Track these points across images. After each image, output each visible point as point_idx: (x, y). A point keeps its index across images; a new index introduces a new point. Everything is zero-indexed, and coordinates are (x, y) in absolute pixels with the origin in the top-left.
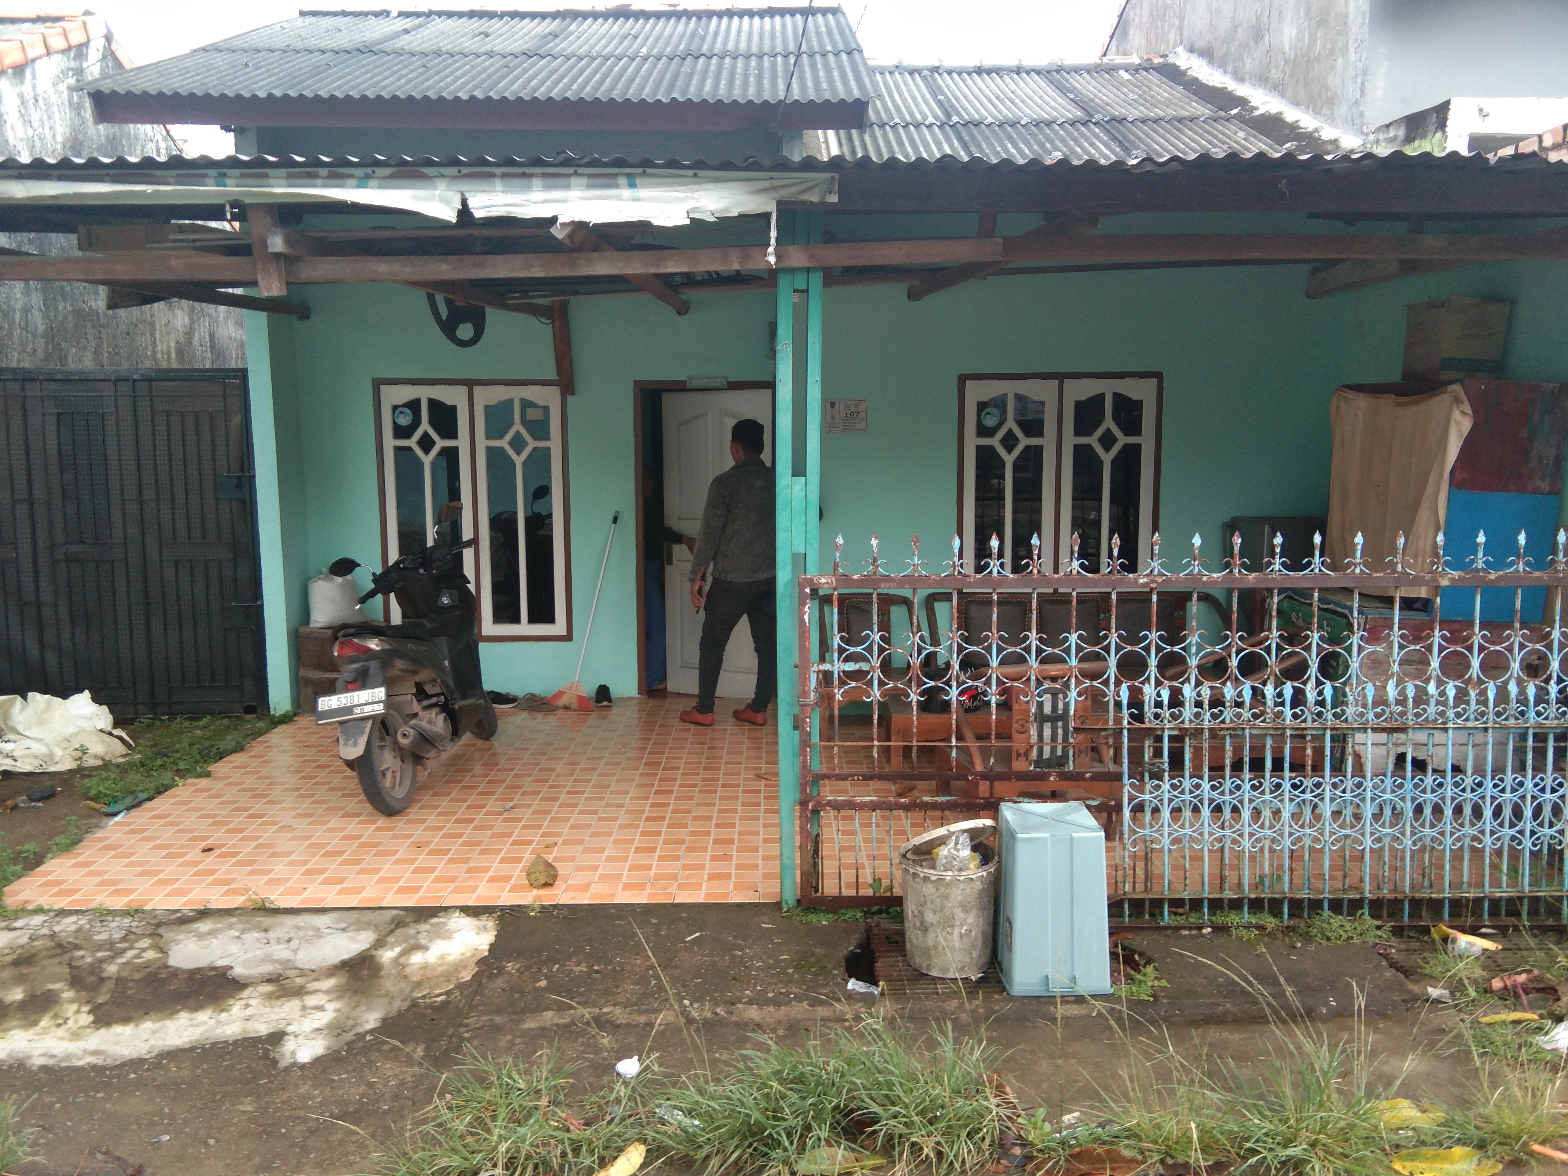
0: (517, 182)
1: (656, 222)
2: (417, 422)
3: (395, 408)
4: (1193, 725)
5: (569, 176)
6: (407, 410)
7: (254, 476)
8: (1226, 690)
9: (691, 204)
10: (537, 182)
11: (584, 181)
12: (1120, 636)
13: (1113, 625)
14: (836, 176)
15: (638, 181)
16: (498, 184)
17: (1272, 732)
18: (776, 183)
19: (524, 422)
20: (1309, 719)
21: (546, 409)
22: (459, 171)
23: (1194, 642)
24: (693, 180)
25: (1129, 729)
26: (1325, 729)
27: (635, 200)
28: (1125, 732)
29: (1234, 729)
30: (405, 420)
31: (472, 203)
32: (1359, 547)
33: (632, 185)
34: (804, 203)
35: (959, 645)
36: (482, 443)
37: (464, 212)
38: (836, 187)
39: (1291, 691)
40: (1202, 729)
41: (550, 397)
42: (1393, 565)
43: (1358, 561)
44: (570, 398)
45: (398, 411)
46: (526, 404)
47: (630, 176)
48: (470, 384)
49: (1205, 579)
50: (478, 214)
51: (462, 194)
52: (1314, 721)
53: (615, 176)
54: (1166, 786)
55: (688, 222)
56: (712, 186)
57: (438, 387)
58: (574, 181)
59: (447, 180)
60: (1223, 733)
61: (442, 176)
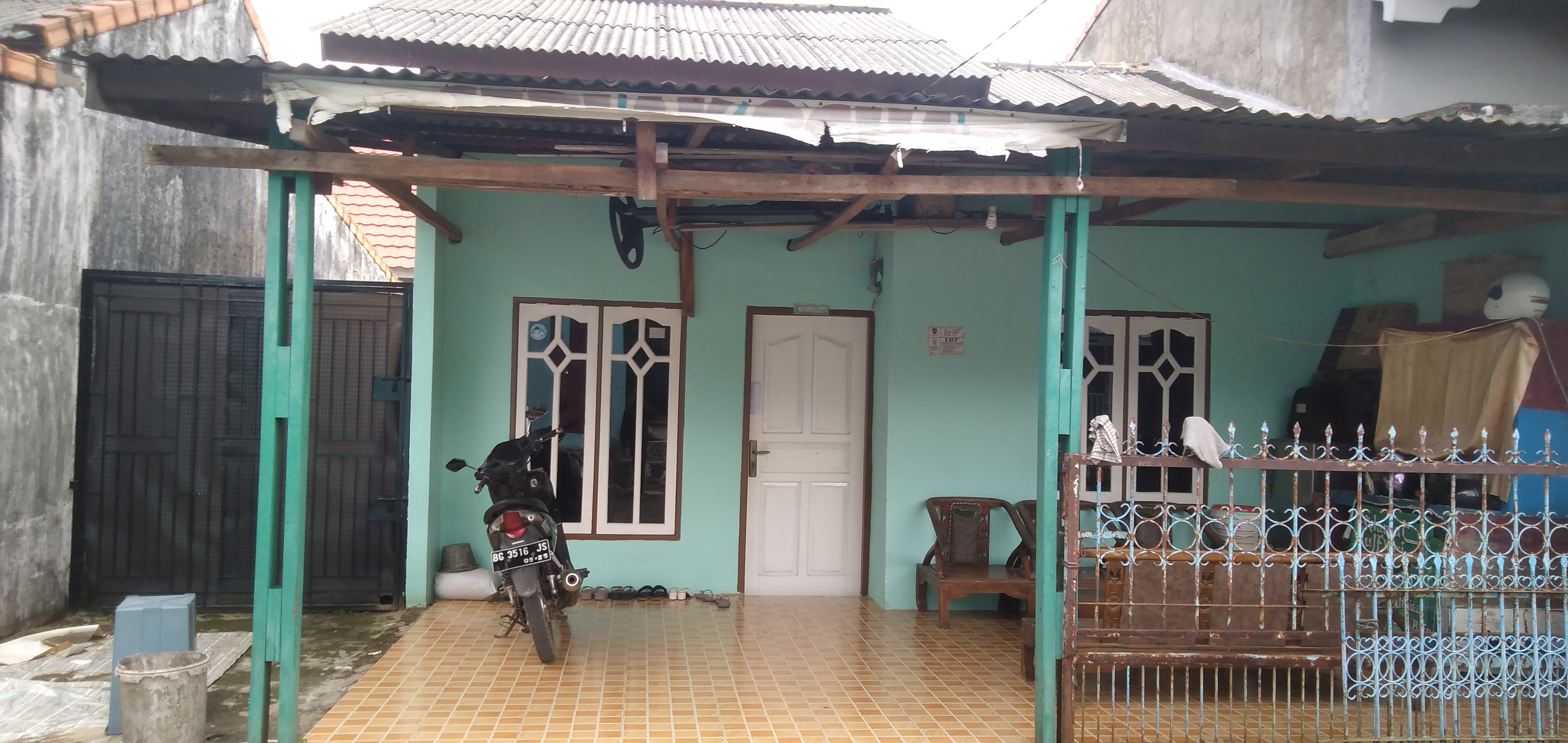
0: (870, 114)
1: (979, 152)
2: (551, 336)
3: (531, 324)
4: (1395, 589)
5: (911, 111)
6: (542, 327)
7: (409, 381)
8: (1418, 560)
9: (1010, 139)
10: (885, 115)
11: (923, 116)
12: (1333, 512)
13: (1328, 502)
14: (1125, 121)
15: (967, 117)
16: (853, 115)
17: (1458, 596)
18: (1077, 125)
19: (648, 340)
20: (1485, 586)
21: (668, 329)
22: (821, 104)
23: (1391, 518)
24: (1012, 119)
25: (1345, 592)
26: (1499, 593)
27: (965, 134)
28: (1343, 595)
29: (1428, 593)
30: (539, 336)
31: (832, 131)
32: (1517, 442)
33: (961, 121)
34: (1101, 141)
35: (1202, 517)
36: (608, 357)
37: (826, 138)
38: (1125, 130)
39: (1472, 561)
40: (1404, 592)
41: (671, 318)
42: (1542, 456)
43: (1516, 453)
44: (689, 319)
45: (533, 327)
46: (650, 324)
47: (960, 114)
48: (601, 304)
49: (1399, 465)
50: (837, 140)
51: (825, 122)
52: (1488, 587)
53: (948, 113)
54: (1376, 642)
55: (1007, 154)
56: (1028, 125)
57: (571, 306)
58: (915, 115)
59: (812, 110)
60: (1418, 596)
61: (807, 107)
